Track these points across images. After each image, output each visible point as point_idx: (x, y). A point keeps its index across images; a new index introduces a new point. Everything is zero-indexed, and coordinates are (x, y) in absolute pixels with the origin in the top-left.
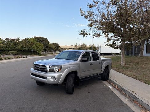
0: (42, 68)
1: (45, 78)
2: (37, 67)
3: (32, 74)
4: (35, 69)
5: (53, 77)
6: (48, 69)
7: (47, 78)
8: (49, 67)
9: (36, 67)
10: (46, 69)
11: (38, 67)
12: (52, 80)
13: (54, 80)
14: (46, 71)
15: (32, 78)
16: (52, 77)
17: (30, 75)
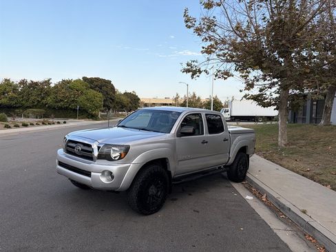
0: (82, 150)
1: (88, 174)
2: (71, 147)
3: (61, 164)
4: (68, 152)
5: (106, 173)
6: (96, 153)
7: (92, 173)
8: (99, 148)
9: (68, 146)
10: (92, 152)
11: (74, 148)
12: (104, 180)
13: (108, 180)
14: (91, 158)
15: (60, 172)
16: (103, 173)
17: (56, 166)
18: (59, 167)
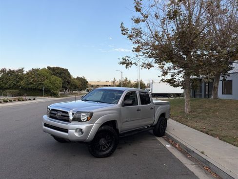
0: (62, 115)
1: (66, 131)
2: (53, 114)
3: (46, 125)
4: (51, 117)
5: (78, 130)
6: (71, 117)
7: (69, 131)
8: (73, 114)
9: (51, 113)
10: (68, 117)
12: (77, 135)
13: (79, 135)
14: (68, 121)
15: (45, 131)
16: (76, 130)
17: (42, 127)
18: (44, 127)
